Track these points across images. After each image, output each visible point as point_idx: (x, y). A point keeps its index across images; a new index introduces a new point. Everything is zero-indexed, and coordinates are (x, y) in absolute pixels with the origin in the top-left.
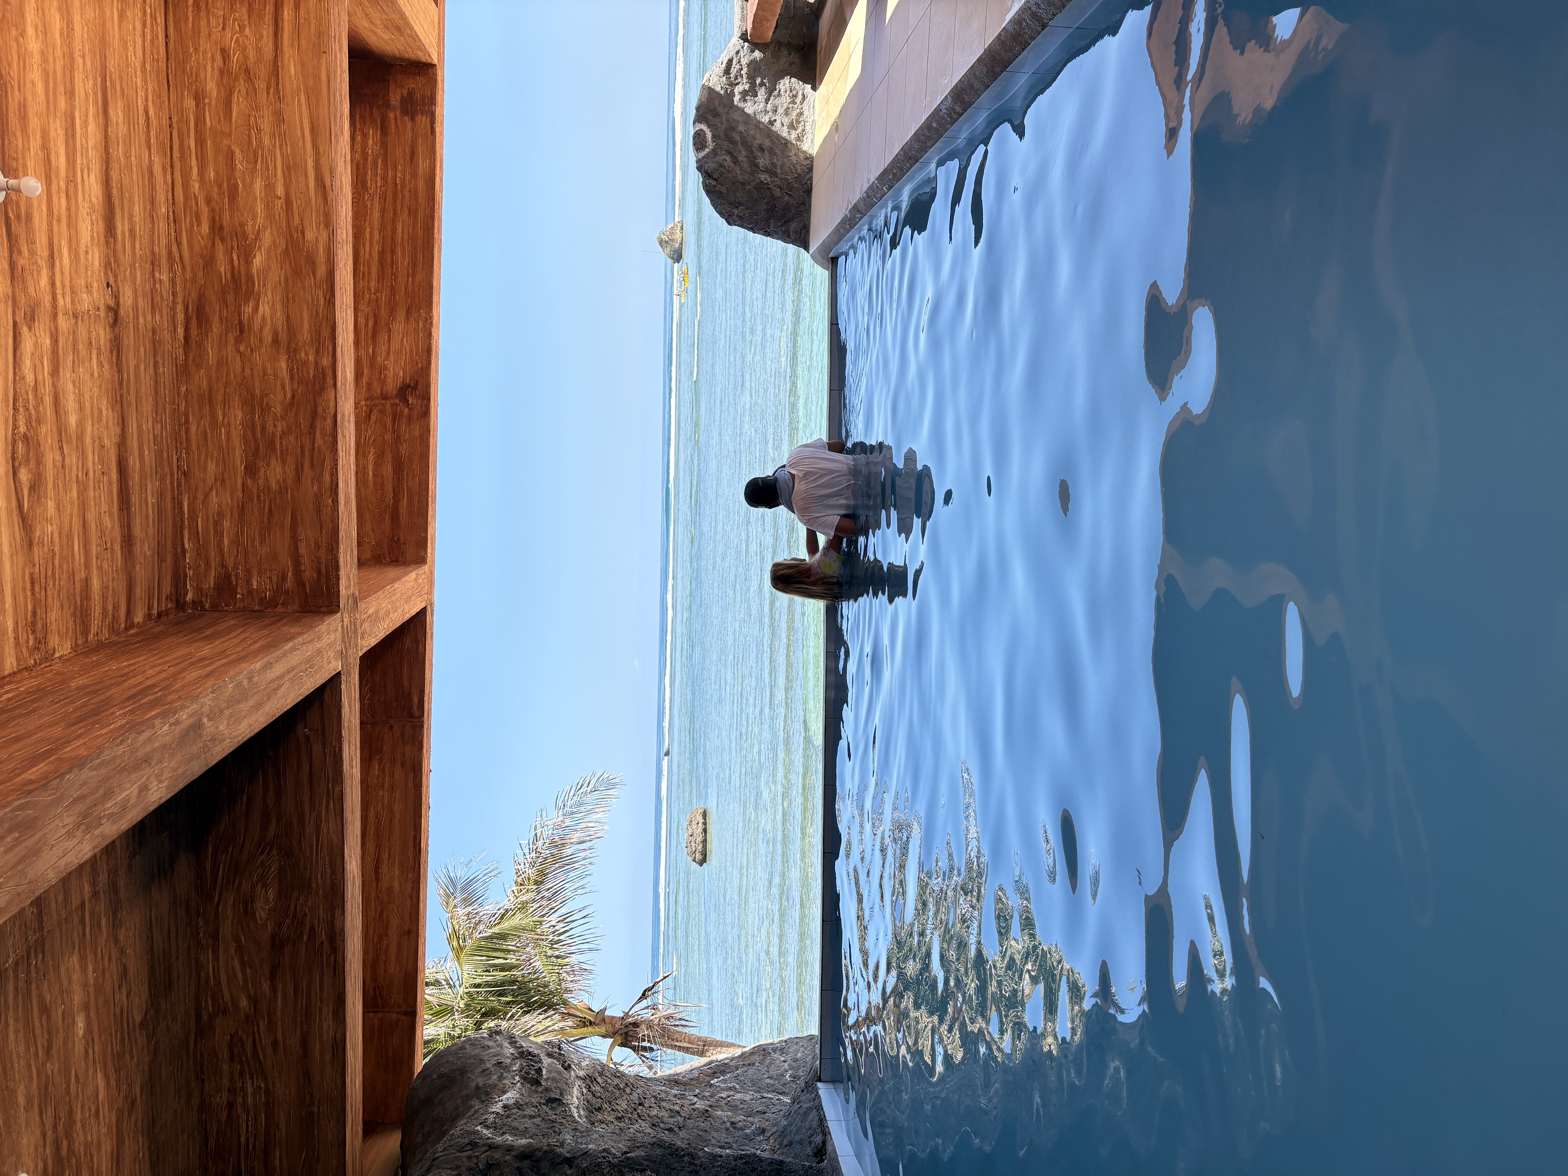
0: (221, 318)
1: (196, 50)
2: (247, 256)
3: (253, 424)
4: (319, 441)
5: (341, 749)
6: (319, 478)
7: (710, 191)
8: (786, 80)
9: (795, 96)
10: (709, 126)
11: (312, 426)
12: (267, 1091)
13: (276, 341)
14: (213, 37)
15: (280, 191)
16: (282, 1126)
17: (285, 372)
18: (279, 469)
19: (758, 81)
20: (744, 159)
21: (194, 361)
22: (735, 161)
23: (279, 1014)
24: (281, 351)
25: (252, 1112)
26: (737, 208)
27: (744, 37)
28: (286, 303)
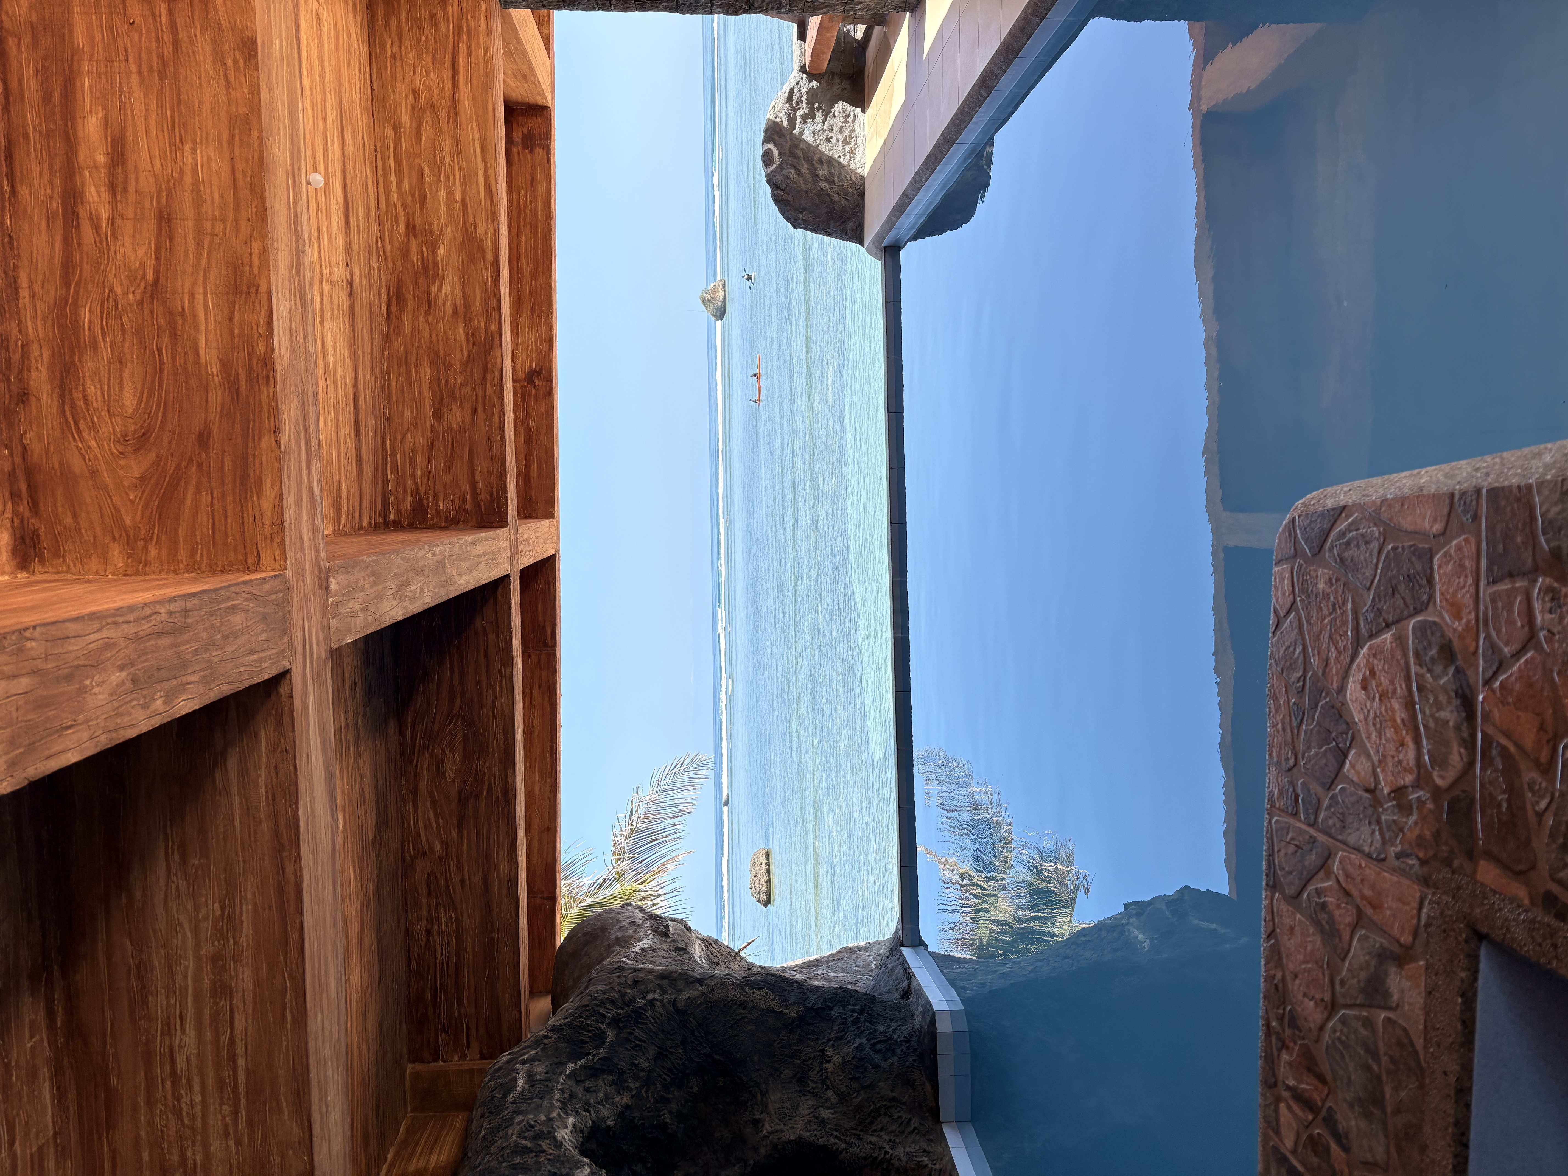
0: (414, 298)
1: (394, 91)
2: (433, 248)
3: (439, 379)
4: (489, 390)
5: (511, 637)
6: (489, 420)
7: (777, 200)
8: (840, 103)
9: (847, 116)
10: (776, 145)
11: (484, 379)
12: (457, 919)
13: (455, 313)
14: (406, 80)
15: (458, 196)
16: (470, 950)
17: (462, 337)
18: (459, 414)
19: (816, 105)
20: (807, 172)
21: (394, 330)
22: (799, 173)
23: (465, 856)
24: (460, 320)
25: (445, 938)
26: (802, 213)
27: (803, 70)
28: (463, 282)
